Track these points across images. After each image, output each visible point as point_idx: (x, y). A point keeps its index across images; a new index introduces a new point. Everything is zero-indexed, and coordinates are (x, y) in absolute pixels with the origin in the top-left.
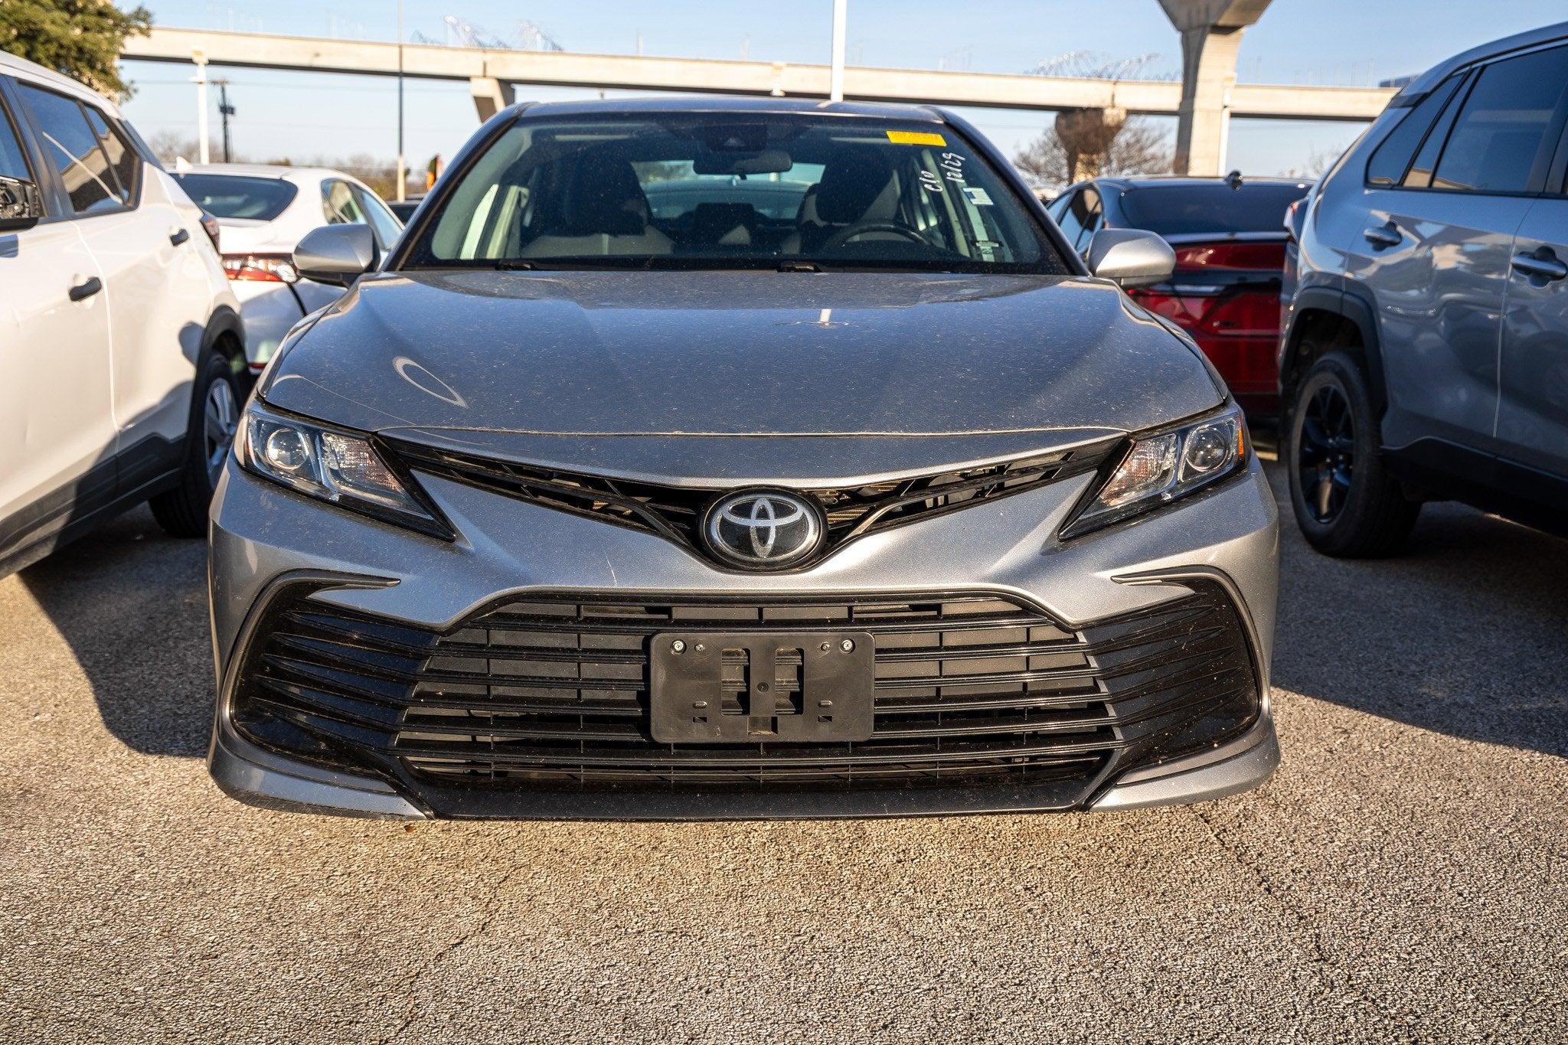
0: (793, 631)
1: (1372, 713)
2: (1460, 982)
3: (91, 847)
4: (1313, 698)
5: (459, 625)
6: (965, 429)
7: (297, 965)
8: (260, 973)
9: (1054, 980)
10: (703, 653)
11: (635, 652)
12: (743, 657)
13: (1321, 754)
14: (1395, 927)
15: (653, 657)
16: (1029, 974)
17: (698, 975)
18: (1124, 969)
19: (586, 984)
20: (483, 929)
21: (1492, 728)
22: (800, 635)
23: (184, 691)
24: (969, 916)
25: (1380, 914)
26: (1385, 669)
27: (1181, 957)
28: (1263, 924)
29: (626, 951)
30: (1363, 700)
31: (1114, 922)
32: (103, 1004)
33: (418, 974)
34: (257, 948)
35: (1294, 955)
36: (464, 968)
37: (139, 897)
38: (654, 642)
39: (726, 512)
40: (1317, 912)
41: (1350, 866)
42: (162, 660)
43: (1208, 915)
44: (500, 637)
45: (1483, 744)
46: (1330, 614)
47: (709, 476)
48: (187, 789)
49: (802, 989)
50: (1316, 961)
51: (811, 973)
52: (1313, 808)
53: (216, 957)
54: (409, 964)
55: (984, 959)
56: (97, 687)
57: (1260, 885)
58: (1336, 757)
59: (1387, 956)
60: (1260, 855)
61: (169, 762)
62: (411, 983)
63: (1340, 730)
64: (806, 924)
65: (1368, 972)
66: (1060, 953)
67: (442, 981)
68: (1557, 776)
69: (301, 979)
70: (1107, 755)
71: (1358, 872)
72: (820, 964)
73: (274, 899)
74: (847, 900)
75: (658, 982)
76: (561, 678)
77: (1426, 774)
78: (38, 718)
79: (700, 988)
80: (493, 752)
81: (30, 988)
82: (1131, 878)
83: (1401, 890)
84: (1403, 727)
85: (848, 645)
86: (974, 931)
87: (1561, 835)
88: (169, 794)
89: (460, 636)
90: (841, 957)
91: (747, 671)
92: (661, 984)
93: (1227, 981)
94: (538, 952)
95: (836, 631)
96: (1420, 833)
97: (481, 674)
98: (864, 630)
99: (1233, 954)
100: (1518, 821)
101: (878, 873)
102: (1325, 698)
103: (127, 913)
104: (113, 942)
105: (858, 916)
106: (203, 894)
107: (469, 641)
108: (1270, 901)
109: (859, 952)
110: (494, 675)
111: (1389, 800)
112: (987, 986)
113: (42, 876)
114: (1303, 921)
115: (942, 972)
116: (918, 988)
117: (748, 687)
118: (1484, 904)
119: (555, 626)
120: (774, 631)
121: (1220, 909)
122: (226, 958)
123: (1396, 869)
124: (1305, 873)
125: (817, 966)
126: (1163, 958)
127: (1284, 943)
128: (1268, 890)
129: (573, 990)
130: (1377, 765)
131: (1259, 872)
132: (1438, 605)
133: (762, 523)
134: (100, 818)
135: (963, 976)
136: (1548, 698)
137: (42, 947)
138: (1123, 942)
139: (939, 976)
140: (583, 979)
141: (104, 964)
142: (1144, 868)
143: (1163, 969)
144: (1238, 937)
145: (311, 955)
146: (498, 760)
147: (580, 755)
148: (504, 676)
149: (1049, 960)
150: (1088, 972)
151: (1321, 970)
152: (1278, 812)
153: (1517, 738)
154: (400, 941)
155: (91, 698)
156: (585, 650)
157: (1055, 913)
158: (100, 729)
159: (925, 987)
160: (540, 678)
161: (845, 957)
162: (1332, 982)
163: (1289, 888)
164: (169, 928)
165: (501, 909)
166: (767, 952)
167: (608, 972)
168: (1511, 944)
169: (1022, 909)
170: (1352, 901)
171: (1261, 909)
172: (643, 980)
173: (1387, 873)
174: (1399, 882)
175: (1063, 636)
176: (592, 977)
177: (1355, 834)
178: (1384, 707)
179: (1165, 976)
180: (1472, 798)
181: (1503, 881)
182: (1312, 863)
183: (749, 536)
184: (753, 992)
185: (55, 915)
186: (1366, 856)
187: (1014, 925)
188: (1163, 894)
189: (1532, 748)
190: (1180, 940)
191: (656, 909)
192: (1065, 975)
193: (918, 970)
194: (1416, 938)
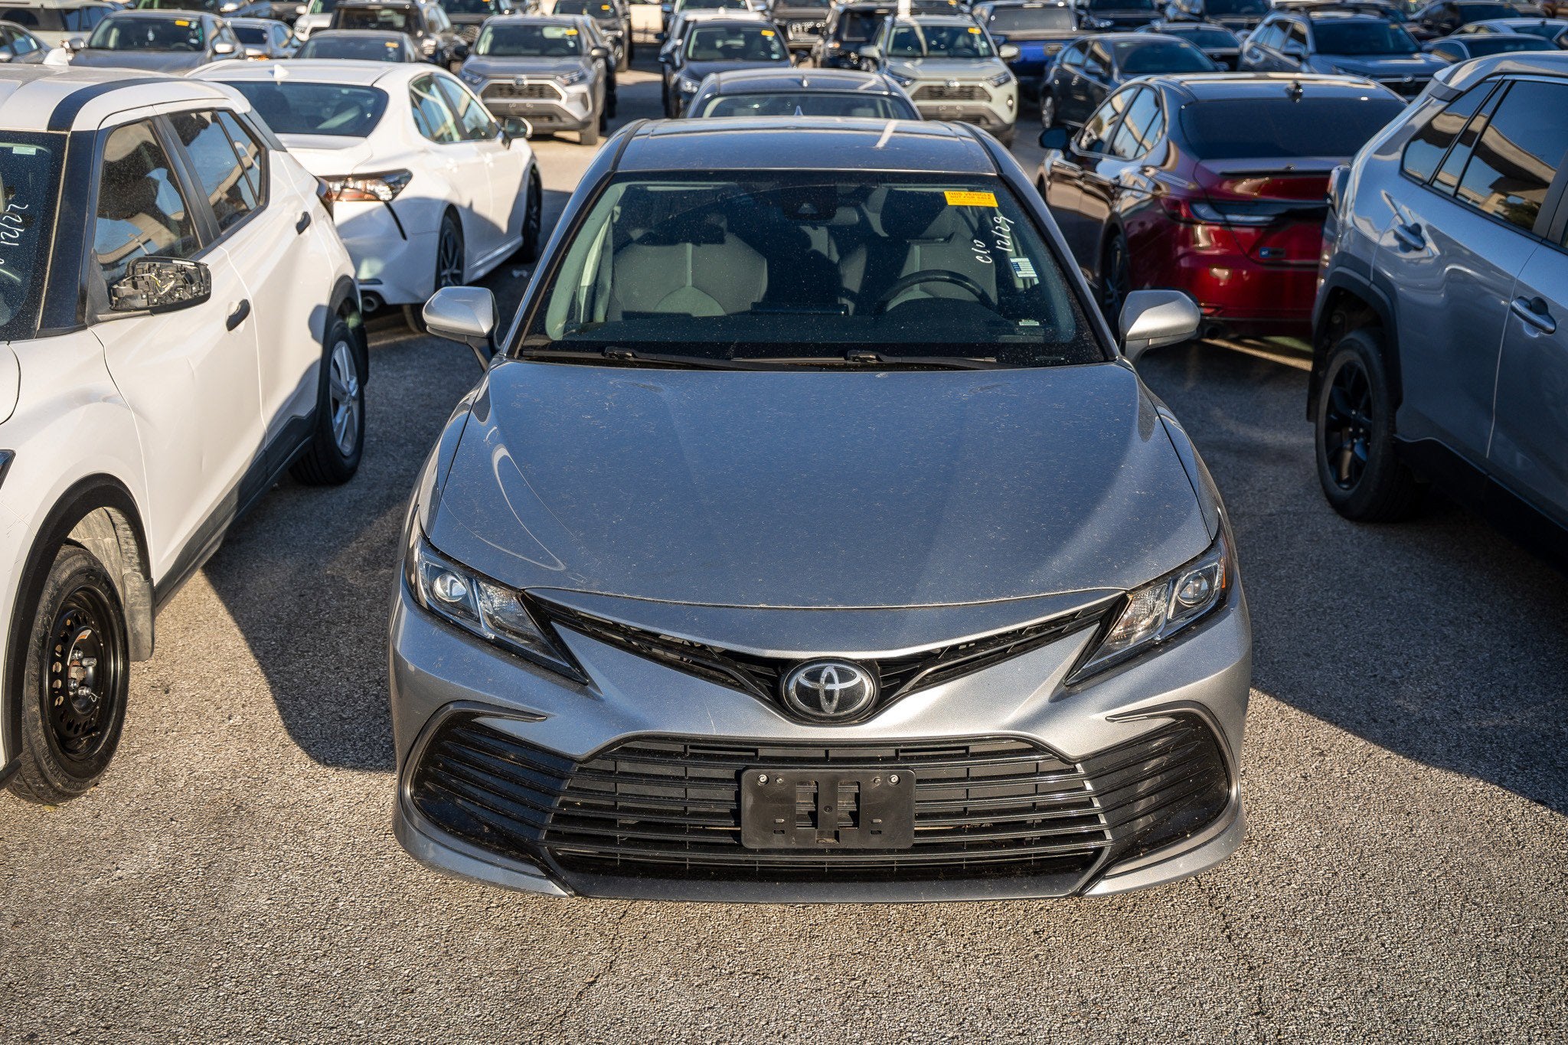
0: (851, 768)
1: (1348, 731)
2: (1364, 1037)
3: (300, 871)
4: (1301, 711)
5: (594, 756)
6: (993, 597)
7: (474, 1002)
8: (448, 1009)
9: (1050, 1030)
10: (782, 784)
11: (730, 780)
12: (813, 787)
13: (1297, 780)
14: (1324, 979)
15: (743, 787)
16: (1031, 1024)
17: (776, 1020)
18: (1105, 1019)
19: (692, 1027)
20: (611, 968)
21: (1449, 750)
22: (858, 770)
23: (344, 690)
24: (988, 962)
25: (1315, 965)
26: (1370, 674)
27: (1151, 1009)
28: (1220, 975)
29: (721, 993)
30: (1344, 713)
31: (1102, 970)
32: (338, 1037)
33: (565, 1013)
34: (442, 983)
35: (1240, 1008)
36: (599, 1008)
37: (345, 926)
38: (744, 776)
39: (801, 677)
40: (1264, 963)
41: (1300, 911)
42: (320, 651)
43: (1177, 964)
44: (624, 767)
45: (1437, 770)
46: (1334, 600)
47: (787, 649)
48: (364, 806)
49: (856, 1035)
50: (1257, 1014)
51: (863, 1019)
52: (1279, 846)
53: (412, 992)
54: (558, 1003)
55: (997, 1007)
56: (273, 683)
57: (1223, 932)
58: (1308, 784)
59: (1313, 1010)
60: (1228, 898)
61: (346, 775)
62: (561, 1022)
63: (1317, 751)
64: (860, 968)
65: (1294, 1027)
66: (1057, 1002)
67: (584, 1020)
68: (1492, 810)
69: (479, 1016)
70: (1098, 851)
71: (1305, 919)
72: (870, 1009)
73: (449, 931)
74: (892, 942)
75: (747, 1025)
76: (672, 798)
77: (1381, 806)
78: (231, 721)
79: (779, 1033)
80: (619, 846)
81: (282, 1018)
82: (1121, 922)
83: (1336, 938)
84: (1373, 748)
85: (895, 779)
86: (991, 978)
87: (1479, 880)
88: (350, 813)
89: (594, 764)
90: (887, 1003)
91: (816, 796)
92: (749, 1028)
93: (1184, 1034)
94: (654, 993)
95: (885, 768)
96: (1363, 875)
97: (610, 793)
98: (907, 768)
99: (1192, 1005)
100: (1447, 862)
101: (918, 913)
102: (1311, 712)
103: (340, 944)
104: (335, 974)
105: (901, 960)
106: (393, 926)
107: (601, 768)
108: (1229, 951)
109: (901, 998)
110: (620, 794)
111: (1346, 835)
112: (997, 1035)
113: (269, 902)
114: (1252, 972)
115: (964, 1019)
116: (944, 1037)
117: (817, 807)
118: (1400, 956)
119: (667, 760)
120: (837, 768)
121: (1188, 958)
122: (420, 992)
123: (1336, 915)
124: (1261, 919)
125: (868, 1012)
126: (1136, 1009)
127: (1233, 996)
128: (1229, 937)
129: (683, 1032)
130: (1342, 795)
131: (1224, 916)
132: (1434, 588)
133: (829, 687)
134: (301, 838)
135: (980, 1025)
136: (1505, 713)
137: (283, 977)
138: (1106, 992)
139: (961, 1024)
140: (689, 1021)
141: (332, 995)
142: (1132, 911)
143: (1135, 1020)
144: (1198, 989)
145: (483, 991)
146: (623, 852)
147: (686, 850)
148: (628, 795)
149: (1047, 1009)
150: (1077, 1023)
151: (1258, 1024)
152: (1250, 850)
153: (1467, 764)
154: (548, 978)
155: (269, 697)
156: (691, 778)
157: (1056, 960)
158: (283, 736)
159: (950, 1035)
160: (656, 797)
161: (890, 1003)
162: (1265, 1037)
163: (1246, 935)
164: (373, 961)
165: (624, 946)
166: (829, 996)
167: (708, 1015)
168: (1412, 999)
169: (1030, 955)
170: (1295, 950)
171: (1221, 958)
172: (735, 1023)
173: (1329, 920)
174: (1336, 930)
175: (1065, 767)
176: (696, 1019)
177: (1310, 877)
178: (1360, 723)
179: (1135, 1028)
180: (1414, 835)
181: (1421, 930)
182: (1270, 907)
183: (819, 697)
184: (818, 1037)
185: (287, 945)
186: (1314, 901)
187: (1022, 973)
188: (1144, 940)
189: (1478, 775)
190: (1152, 991)
191: (743, 949)
192: (1058, 1025)
193: (945, 1017)
194: (1338, 991)
